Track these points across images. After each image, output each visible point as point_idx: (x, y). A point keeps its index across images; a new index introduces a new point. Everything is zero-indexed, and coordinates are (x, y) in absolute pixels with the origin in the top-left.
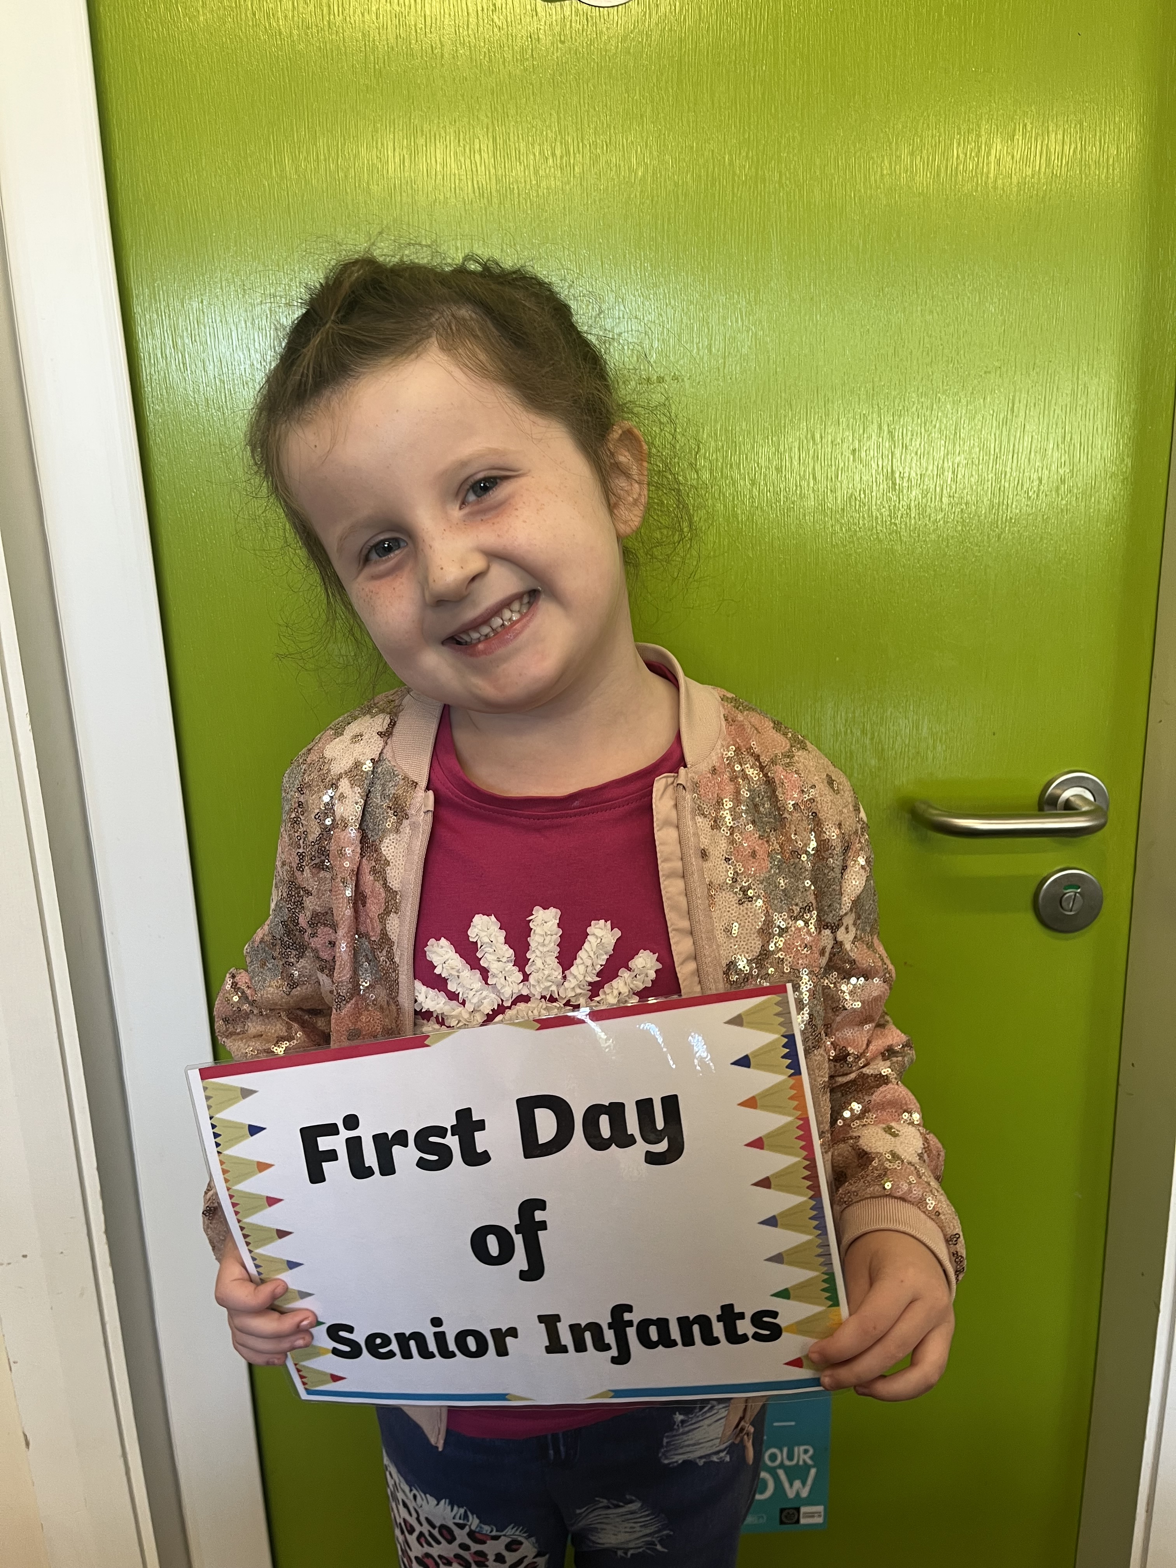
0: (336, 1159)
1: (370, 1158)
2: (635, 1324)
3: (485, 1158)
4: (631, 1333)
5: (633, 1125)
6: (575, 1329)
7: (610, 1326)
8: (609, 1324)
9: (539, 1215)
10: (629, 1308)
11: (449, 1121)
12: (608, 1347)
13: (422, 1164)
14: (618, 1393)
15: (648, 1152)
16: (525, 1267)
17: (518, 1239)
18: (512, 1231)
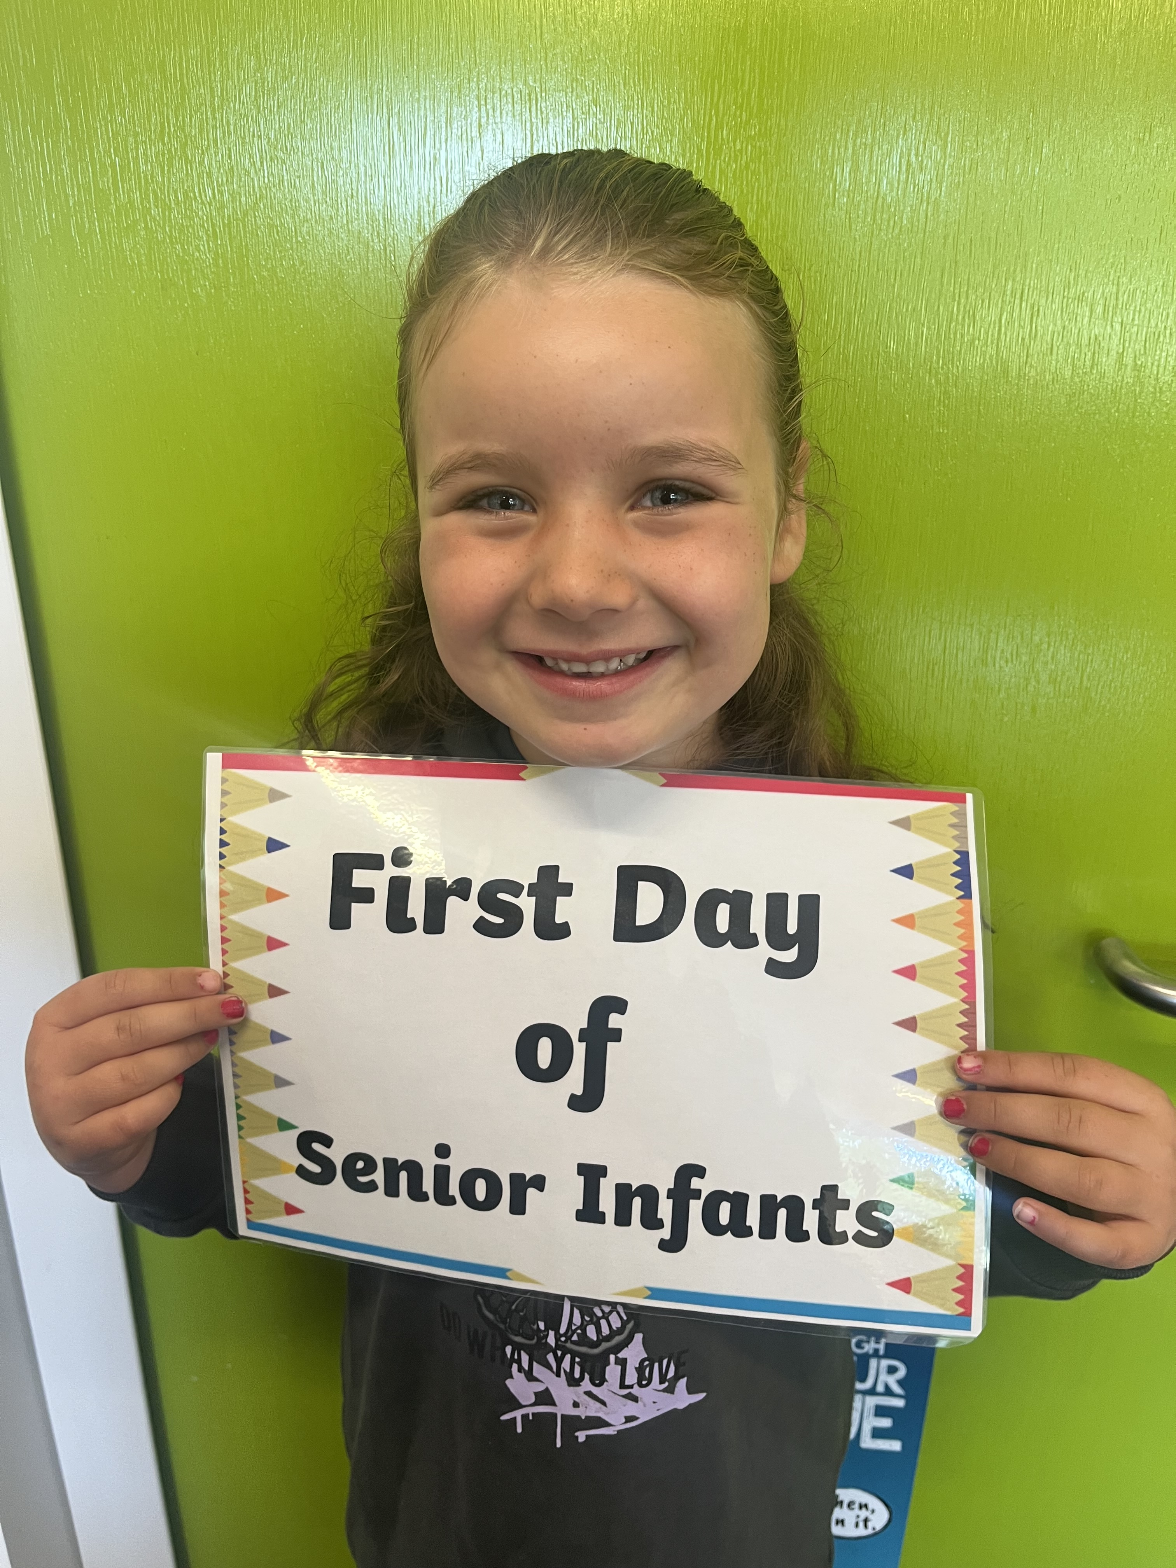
0: (371, 901)
1: (416, 908)
2: (704, 1196)
3: (563, 931)
4: (696, 1207)
5: (758, 923)
6: (624, 1193)
7: (670, 1194)
8: (669, 1190)
9: (614, 1021)
10: (700, 1171)
11: (528, 877)
12: (659, 1225)
13: (481, 926)
14: (656, 1293)
15: (770, 960)
16: (579, 1092)
17: (579, 1050)
18: (575, 1037)
